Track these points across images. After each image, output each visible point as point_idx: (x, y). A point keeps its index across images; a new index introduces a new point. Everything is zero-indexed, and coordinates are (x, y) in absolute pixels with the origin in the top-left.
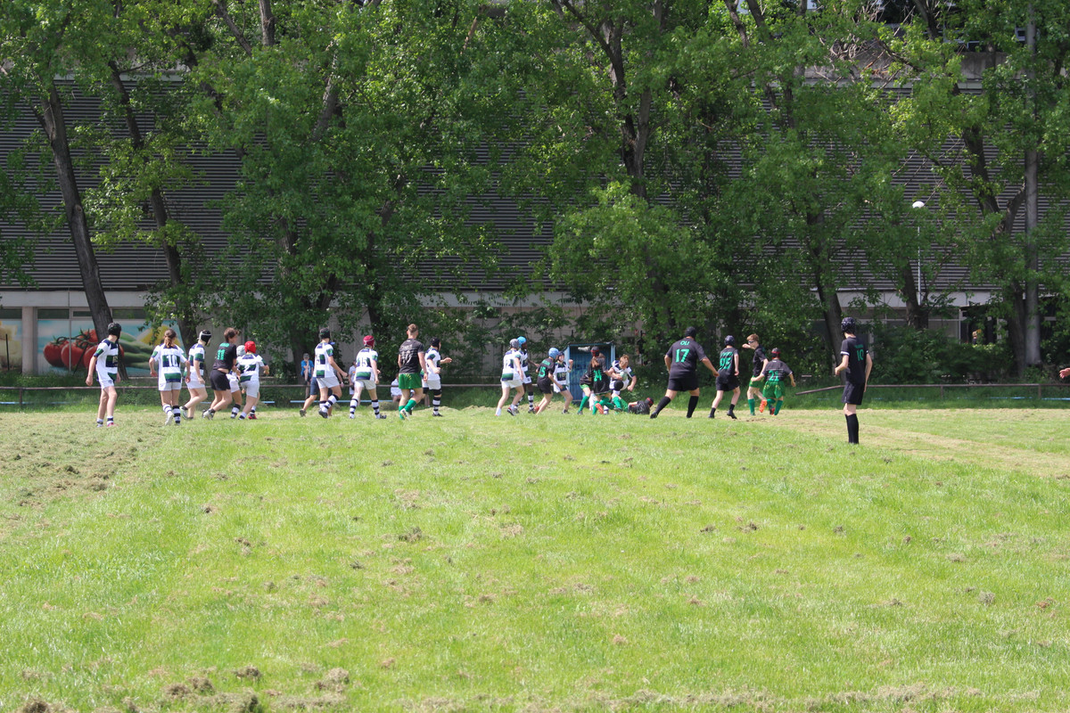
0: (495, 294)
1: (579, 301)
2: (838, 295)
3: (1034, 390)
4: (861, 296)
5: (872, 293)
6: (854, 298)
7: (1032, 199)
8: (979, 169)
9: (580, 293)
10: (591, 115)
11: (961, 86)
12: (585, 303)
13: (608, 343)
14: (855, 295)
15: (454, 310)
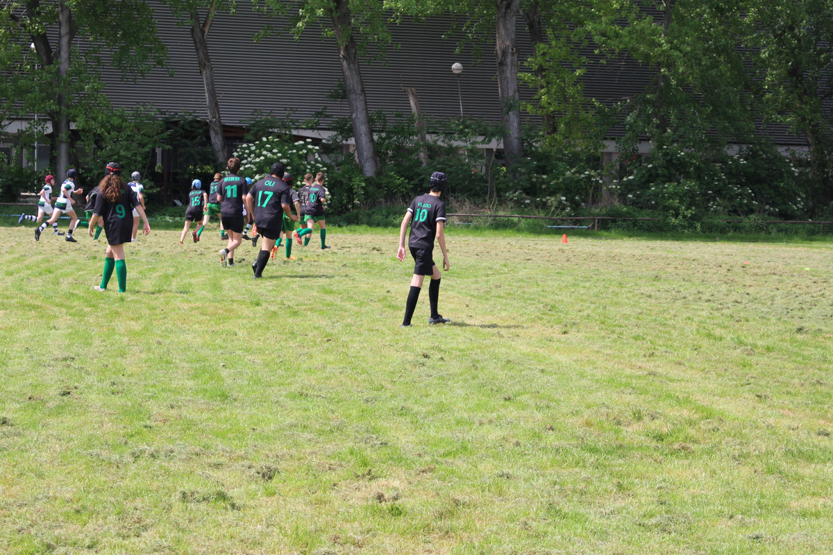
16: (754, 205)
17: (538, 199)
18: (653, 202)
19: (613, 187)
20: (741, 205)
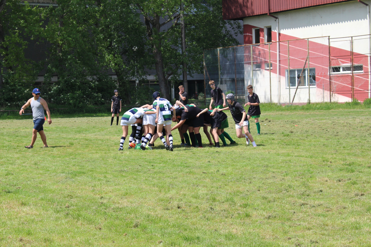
16: (103, 100)
17: (14, 103)
18: (63, 102)
19: (45, 96)
20: (98, 101)
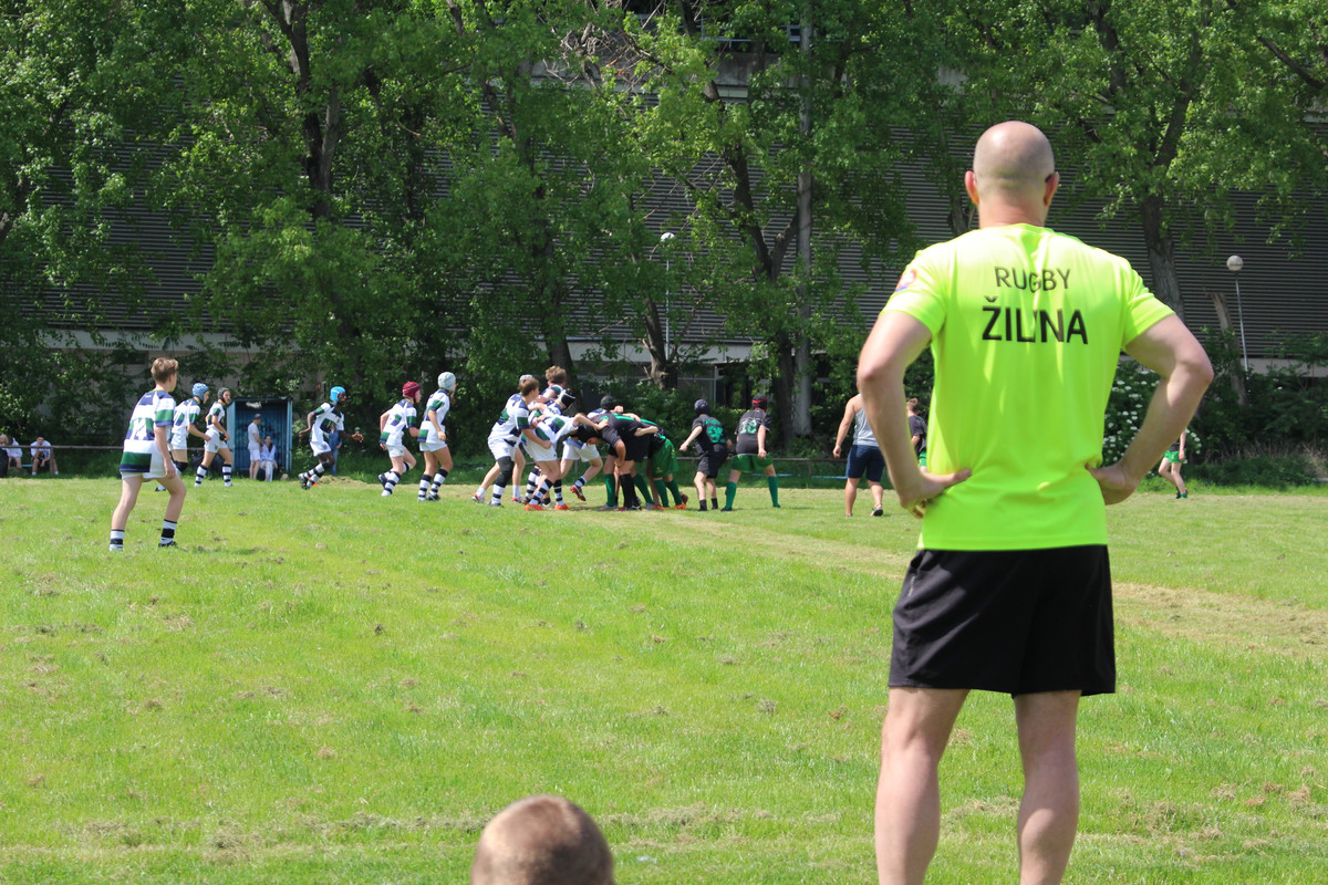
0: (140, 333)
1: (247, 345)
2: (569, 345)
3: (803, 466)
4: (596, 347)
5: (610, 343)
6: (588, 350)
7: (805, 233)
8: (744, 195)
9: (247, 336)
10: (267, 116)
11: (722, 93)
12: (254, 349)
13: (283, 398)
14: (589, 346)
15: (88, 353)
